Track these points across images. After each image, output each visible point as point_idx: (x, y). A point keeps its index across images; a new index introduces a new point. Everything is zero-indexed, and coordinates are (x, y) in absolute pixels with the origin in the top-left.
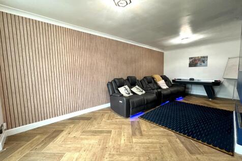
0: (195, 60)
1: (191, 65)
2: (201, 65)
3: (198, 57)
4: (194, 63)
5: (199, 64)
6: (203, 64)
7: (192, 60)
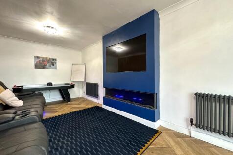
0: (43, 61)
1: (37, 67)
2: (50, 68)
3: (47, 58)
4: (42, 64)
5: (48, 66)
6: (52, 66)
7: (38, 60)
